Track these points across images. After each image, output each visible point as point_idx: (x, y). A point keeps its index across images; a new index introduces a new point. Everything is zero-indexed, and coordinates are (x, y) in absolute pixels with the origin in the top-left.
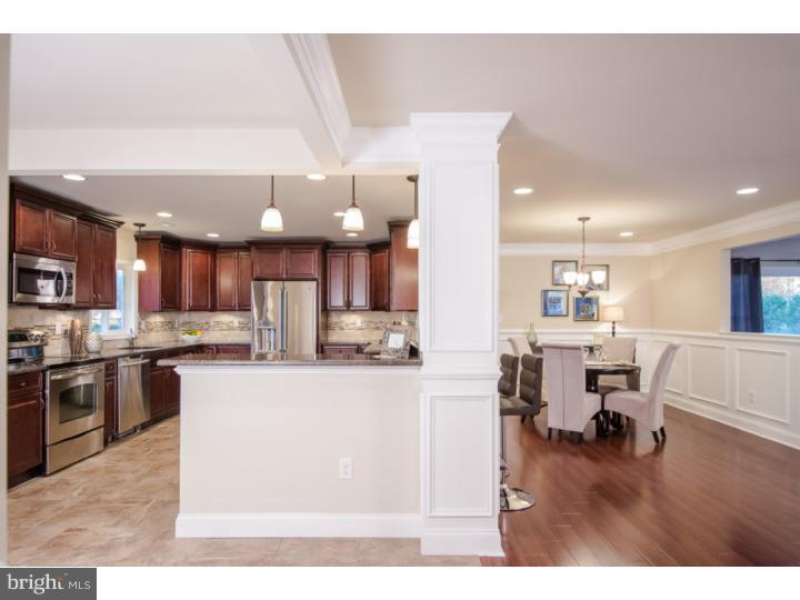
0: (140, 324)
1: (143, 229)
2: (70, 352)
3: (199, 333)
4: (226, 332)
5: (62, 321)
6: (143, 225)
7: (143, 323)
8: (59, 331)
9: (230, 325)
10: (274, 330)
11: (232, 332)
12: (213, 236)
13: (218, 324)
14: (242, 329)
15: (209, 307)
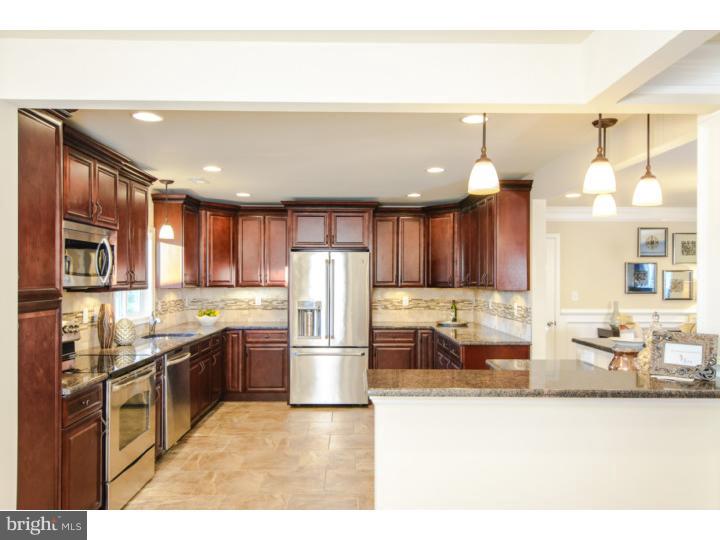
0: (157, 304)
1: (170, 186)
2: (97, 344)
3: (217, 312)
4: (246, 312)
5: (89, 306)
6: (171, 182)
7: (160, 304)
8: (86, 319)
9: (251, 303)
10: (319, 311)
11: (253, 311)
12: (243, 196)
13: (236, 302)
14: (265, 308)
15: (231, 282)
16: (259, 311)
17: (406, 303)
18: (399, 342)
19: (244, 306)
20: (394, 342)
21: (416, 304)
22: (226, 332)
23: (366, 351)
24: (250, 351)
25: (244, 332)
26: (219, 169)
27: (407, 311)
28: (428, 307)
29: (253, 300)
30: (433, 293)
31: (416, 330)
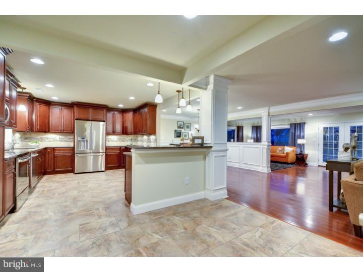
3: (39, 142)
4: (53, 142)
6: (25, 89)
10: (87, 141)
11: (55, 142)
12: (55, 98)
13: (47, 138)
14: (61, 141)
15: (47, 130)
16: (58, 142)
17: (116, 139)
18: (115, 151)
19: (52, 140)
20: (113, 151)
21: (119, 140)
22: (46, 149)
23: (104, 154)
24: (57, 156)
25: (54, 149)
26: (53, 87)
27: (115, 142)
28: (123, 141)
29: (56, 138)
30: (125, 137)
31: (120, 147)
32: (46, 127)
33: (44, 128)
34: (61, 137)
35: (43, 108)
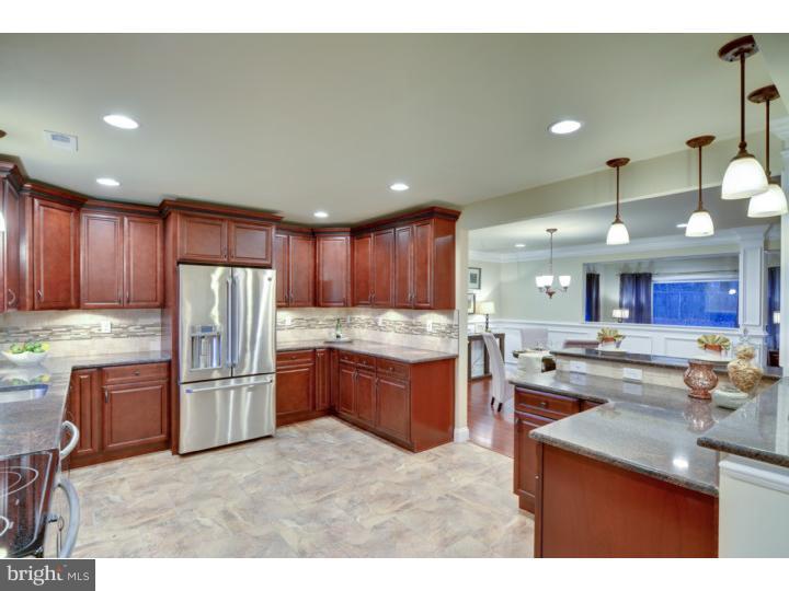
3: (46, 345)
4: (86, 342)
9: (95, 330)
10: (218, 337)
11: (97, 341)
13: (69, 329)
14: (117, 336)
15: (73, 303)
16: (109, 340)
17: (288, 323)
18: (298, 363)
19: (85, 334)
20: (293, 364)
21: (298, 324)
23: (273, 377)
24: (111, 396)
25: (100, 371)
27: (289, 331)
28: (309, 327)
29: (98, 326)
30: (315, 313)
31: (315, 349)
32: (68, 290)
33: (62, 296)
34: (116, 322)
35: (58, 218)
